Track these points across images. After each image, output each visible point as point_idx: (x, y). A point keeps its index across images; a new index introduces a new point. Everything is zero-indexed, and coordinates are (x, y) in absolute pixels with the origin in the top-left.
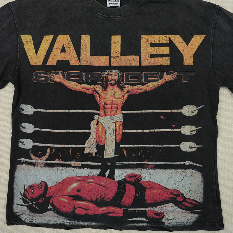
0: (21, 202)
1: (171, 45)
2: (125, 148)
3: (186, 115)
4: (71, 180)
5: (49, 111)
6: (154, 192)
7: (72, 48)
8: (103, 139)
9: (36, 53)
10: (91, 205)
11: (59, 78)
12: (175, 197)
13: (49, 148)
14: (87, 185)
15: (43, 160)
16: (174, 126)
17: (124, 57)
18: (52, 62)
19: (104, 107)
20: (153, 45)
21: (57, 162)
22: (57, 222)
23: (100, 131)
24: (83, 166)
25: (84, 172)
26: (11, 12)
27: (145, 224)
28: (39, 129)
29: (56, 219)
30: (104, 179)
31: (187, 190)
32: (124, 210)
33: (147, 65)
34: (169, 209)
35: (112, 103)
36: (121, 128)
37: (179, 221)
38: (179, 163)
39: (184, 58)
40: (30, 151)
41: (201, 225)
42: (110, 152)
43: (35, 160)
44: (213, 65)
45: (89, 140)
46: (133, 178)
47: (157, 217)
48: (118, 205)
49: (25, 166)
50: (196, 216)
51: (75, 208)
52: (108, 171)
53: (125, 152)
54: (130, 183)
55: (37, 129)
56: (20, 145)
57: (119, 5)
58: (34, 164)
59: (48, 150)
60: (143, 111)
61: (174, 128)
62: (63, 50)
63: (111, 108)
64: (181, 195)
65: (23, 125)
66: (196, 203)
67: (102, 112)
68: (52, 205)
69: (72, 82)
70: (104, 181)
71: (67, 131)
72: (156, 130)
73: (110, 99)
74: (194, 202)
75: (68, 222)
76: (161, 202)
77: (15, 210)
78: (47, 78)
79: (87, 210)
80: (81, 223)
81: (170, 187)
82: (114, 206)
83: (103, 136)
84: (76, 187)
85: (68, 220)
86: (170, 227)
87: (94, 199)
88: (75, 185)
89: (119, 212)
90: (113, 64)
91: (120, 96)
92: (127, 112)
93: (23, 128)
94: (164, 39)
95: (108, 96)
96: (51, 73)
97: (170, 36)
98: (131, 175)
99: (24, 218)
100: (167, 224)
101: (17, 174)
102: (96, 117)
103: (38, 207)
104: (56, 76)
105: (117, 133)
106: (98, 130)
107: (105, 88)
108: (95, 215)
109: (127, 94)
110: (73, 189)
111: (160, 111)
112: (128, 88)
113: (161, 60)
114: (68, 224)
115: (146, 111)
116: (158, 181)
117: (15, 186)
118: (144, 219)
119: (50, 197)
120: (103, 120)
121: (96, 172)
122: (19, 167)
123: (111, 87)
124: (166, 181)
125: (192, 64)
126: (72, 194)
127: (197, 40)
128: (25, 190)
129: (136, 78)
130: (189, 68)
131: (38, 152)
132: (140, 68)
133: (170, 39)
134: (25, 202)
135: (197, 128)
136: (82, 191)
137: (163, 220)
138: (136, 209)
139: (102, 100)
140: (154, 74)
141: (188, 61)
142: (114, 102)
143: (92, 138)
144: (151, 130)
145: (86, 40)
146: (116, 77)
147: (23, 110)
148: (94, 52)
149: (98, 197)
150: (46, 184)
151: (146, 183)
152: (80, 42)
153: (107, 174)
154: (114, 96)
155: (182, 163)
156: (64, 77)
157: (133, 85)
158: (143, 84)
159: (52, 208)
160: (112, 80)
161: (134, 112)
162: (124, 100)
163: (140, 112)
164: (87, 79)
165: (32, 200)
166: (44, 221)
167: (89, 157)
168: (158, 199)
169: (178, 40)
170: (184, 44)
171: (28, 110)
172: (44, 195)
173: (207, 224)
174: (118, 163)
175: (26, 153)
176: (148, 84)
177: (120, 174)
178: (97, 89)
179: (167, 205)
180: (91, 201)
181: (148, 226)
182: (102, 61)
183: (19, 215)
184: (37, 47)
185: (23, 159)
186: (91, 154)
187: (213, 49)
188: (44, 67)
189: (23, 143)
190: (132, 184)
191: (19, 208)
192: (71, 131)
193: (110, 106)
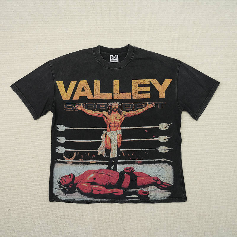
0: (58, 187)
1: (151, 85)
2: (124, 151)
3: (162, 129)
4: (90, 172)
5: (75, 129)
6: (143, 178)
7: (89, 88)
8: (109, 146)
9: (66, 92)
10: (102, 188)
11: (81, 107)
12: (156, 181)
13: (75, 152)
14: (100, 175)
15: (71, 160)
16: (154, 136)
17: (122, 93)
18: (76, 97)
19: (110, 126)
20: (139, 86)
21: (80, 161)
22: (81, 199)
23: (108, 140)
24: (97, 163)
25: (98, 167)
26: (49, 66)
27: (137, 199)
28: (69, 140)
29: (80, 197)
30: (110, 171)
31: (163, 177)
32: (124, 191)
33: (136, 98)
34: (152, 189)
35: (115, 123)
36: (121, 138)
37: (158, 197)
38: (157, 160)
39: (159, 93)
40: (63, 154)
41: (173, 199)
42: (114, 154)
43: (66, 160)
44: (177, 98)
45: (100, 146)
46: (129, 170)
47: (145, 195)
48: (120, 188)
49: (60, 164)
50: (170, 193)
51: (92, 190)
52: (113, 166)
53: (123, 153)
54: (127, 173)
55: (67, 140)
56: (57, 151)
57: (118, 61)
58: (66, 163)
59: (75, 153)
60: (134, 128)
61: (154, 138)
62: (83, 90)
63: (114, 126)
64: (159, 180)
65: (58, 138)
66: (169, 185)
67: (108, 128)
68: (78, 189)
69: (89, 110)
70: (111, 173)
71: (86, 141)
72: (142, 139)
73: (113, 120)
74: (168, 185)
75: (88, 199)
76: (147, 185)
77: (54, 192)
78: (73, 108)
79: (100, 191)
80: (96, 199)
81: (153, 175)
82: (117, 188)
83: (109, 143)
84: (93, 177)
85: (88, 197)
86: (153, 201)
87: (104, 184)
88: (92, 175)
89: (120, 192)
90: (115, 98)
91: (119, 118)
92: (124, 128)
93: (59, 139)
94: (146, 82)
95: (112, 118)
96: (76, 105)
97: (150, 80)
98: (128, 168)
99: (60, 197)
100: (151, 199)
101: (55, 169)
102: (105, 132)
103: (69, 190)
104: (79, 106)
105: (118, 142)
106: (106, 140)
107: (110, 113)
108: (105, 194)
109: (124, 117)
110: (91, 178)
111: (145, 127)
112: (124, 113)
113: (145, 95)
114: (88, 200)
115: (136, 128)
116: (144, 171)
117: (54, 177)
118: (137, 196)
119: (77, 184)
120: (109, 134)
121: (105, 167)
122: (56, 165)
123: (114, 113)
124: (150, 171)
125: (164, 97)
126: (90, 181)
127: (167, 82)
128: (60, 179)
129: (130, 106)
130: (162, 99)
131: (68, 155)
132: (132, 100)
133: (150, 81)
134: (60, 187)
135: (169, 138)
136: (97, 179)
137: (149, 197)
138: (131, 190)
139: (108, 121)
140: (140, 104)
141: (162, 95)
142: (116, 122)
143: (102, 145)
144: (139, 140)
145: (97, 84)
146: (117, 107)
147: (58, 128)
148: (103, 91)
149: (107, 183)
150: (74, 175)
151: (137, 173)
152: (94, 85)
153: (112, 168)
154: (116, 118)
155: (160, 160)
156: (84, 107)
157: (127, 111)
158: (134, 110)
159: (77, 190)
160: (114, 108)
161: (129, 128)
162: (122, 121)
163: (132, 128)
164: (99, 107)
165: (65, 186)
166: (72, 199)
167: (100, 157)
168: (145, 183)
169: (155, 82)
170: (159, 85)
171: (62, 128)
172: (72, 182)
173: (176, 198)
174: (119, 161)
175: (60, 156)
176: (137, 111)
177: (120, 168)
178: (105, 114)
179: (151, 186)
180: (103, 186)
181: (139, 201)
182: (108, 96)
183: (57, 196)
184: (66, 88)
185: (58, 160)
186: (102, 155)
187: (177, 87)
188: (71, 101)
189: (58, 149)
190: (128, 174)
191: (57, 191)
192: (89, 141)
193: (113, 124)
